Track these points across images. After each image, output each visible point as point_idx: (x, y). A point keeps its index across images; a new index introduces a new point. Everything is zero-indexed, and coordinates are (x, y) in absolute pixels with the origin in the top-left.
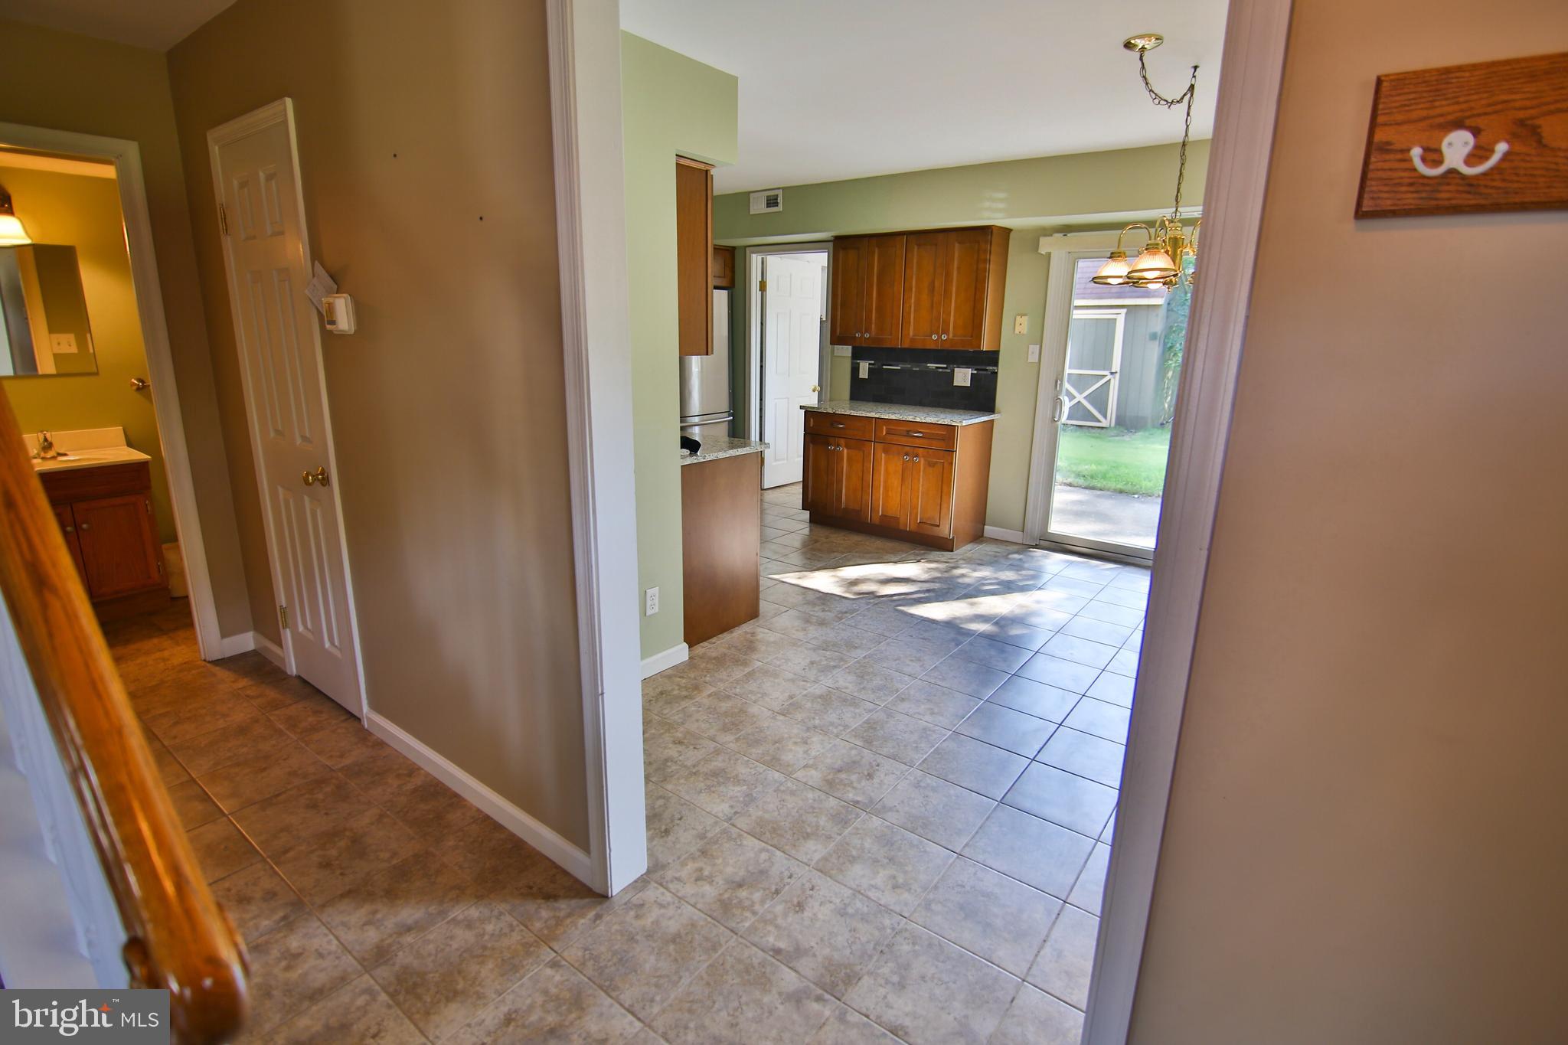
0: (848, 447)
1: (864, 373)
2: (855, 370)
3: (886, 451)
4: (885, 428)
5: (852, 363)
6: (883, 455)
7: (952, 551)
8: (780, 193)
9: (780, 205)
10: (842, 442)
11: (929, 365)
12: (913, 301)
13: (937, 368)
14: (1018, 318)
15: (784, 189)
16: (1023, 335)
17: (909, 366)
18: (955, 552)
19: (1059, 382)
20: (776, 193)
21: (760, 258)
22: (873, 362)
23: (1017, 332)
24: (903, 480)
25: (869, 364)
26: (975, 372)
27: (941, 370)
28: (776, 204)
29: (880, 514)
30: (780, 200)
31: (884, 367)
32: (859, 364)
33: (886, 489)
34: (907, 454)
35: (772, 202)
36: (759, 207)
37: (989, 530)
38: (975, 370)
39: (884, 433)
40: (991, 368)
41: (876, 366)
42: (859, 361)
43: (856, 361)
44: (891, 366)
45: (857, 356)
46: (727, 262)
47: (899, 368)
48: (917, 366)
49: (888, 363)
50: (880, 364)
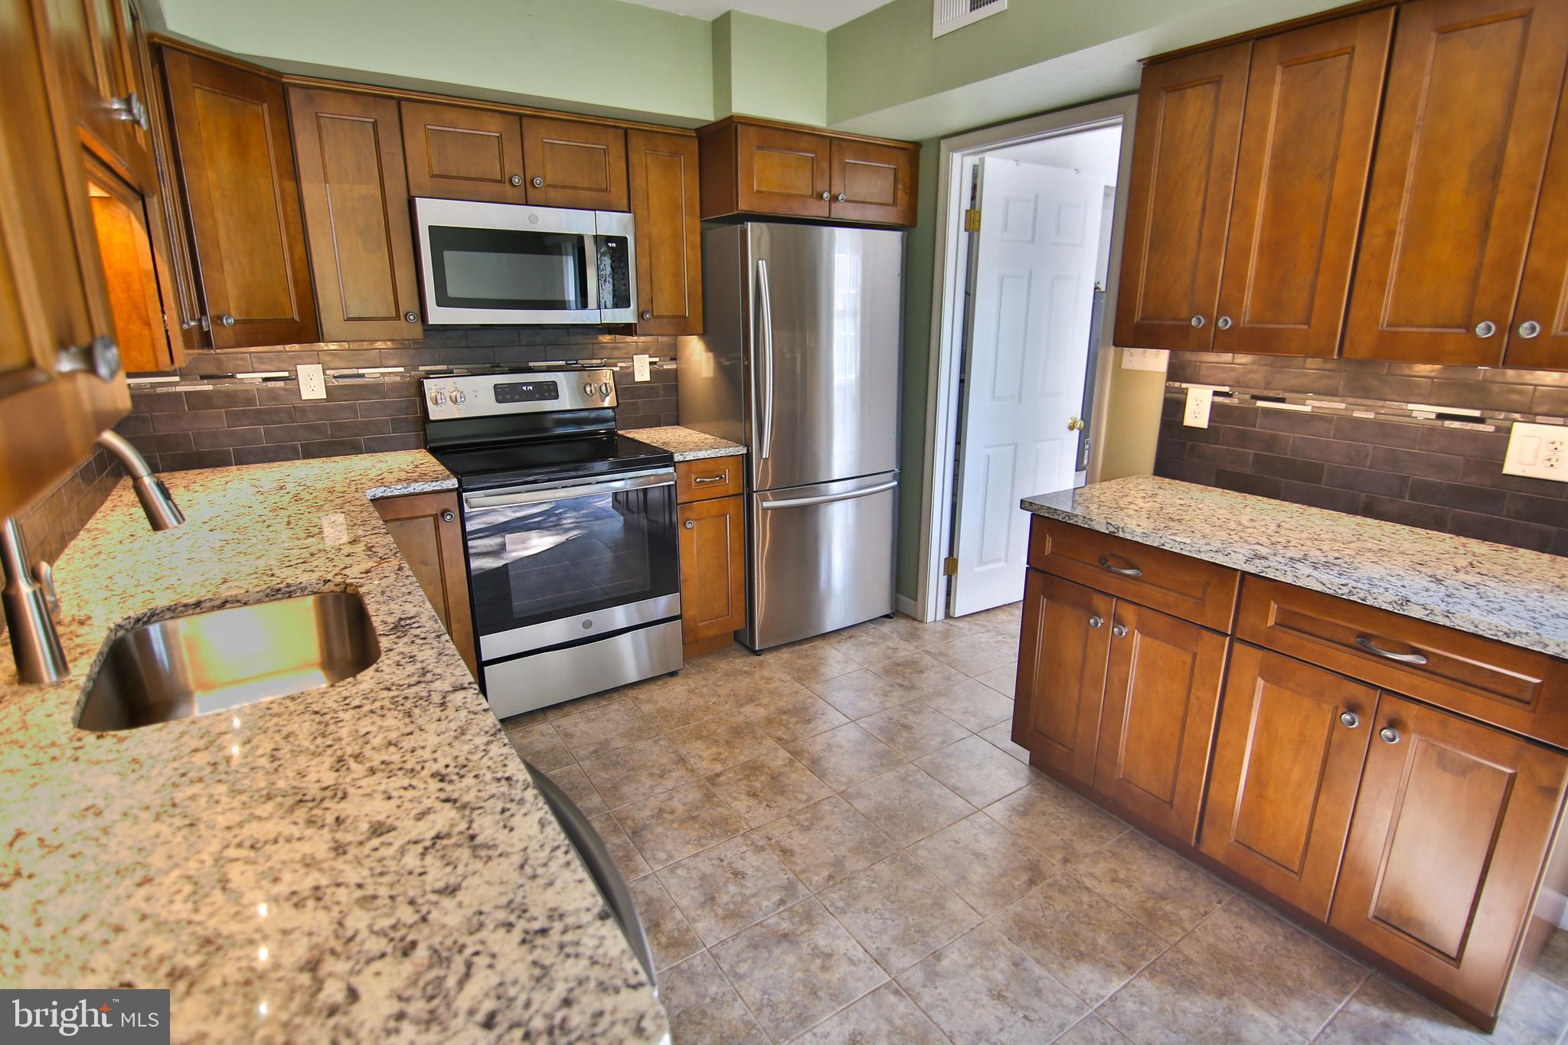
0: (1143, 628)
1: (1196, 417)
2: (1174, 407)
3: (1269, 675)
4: (1274, 606)
5: (1168, 389)
6: (1260, 682)
10: (1130, 614)
11: (1411, 406)
17: (1343, 406)
21: (969, 162)
22: (1222, 389)
25: (1216, 393)
27: (1454, 425)
31: (1260, 404)
32: (1185, 392)
33: (1260, 778)
34: (1353, 708)
39: (1271, 622)
41: (1234, 401)
42: (1184, 385)
43: (1177, 384)
44: (1282, 400)
45: (1176, 372)
46: (900, 175)
47: (1307, 409)
48: (1368, 409)
49: (1266, 393)
50: (1248, 397)
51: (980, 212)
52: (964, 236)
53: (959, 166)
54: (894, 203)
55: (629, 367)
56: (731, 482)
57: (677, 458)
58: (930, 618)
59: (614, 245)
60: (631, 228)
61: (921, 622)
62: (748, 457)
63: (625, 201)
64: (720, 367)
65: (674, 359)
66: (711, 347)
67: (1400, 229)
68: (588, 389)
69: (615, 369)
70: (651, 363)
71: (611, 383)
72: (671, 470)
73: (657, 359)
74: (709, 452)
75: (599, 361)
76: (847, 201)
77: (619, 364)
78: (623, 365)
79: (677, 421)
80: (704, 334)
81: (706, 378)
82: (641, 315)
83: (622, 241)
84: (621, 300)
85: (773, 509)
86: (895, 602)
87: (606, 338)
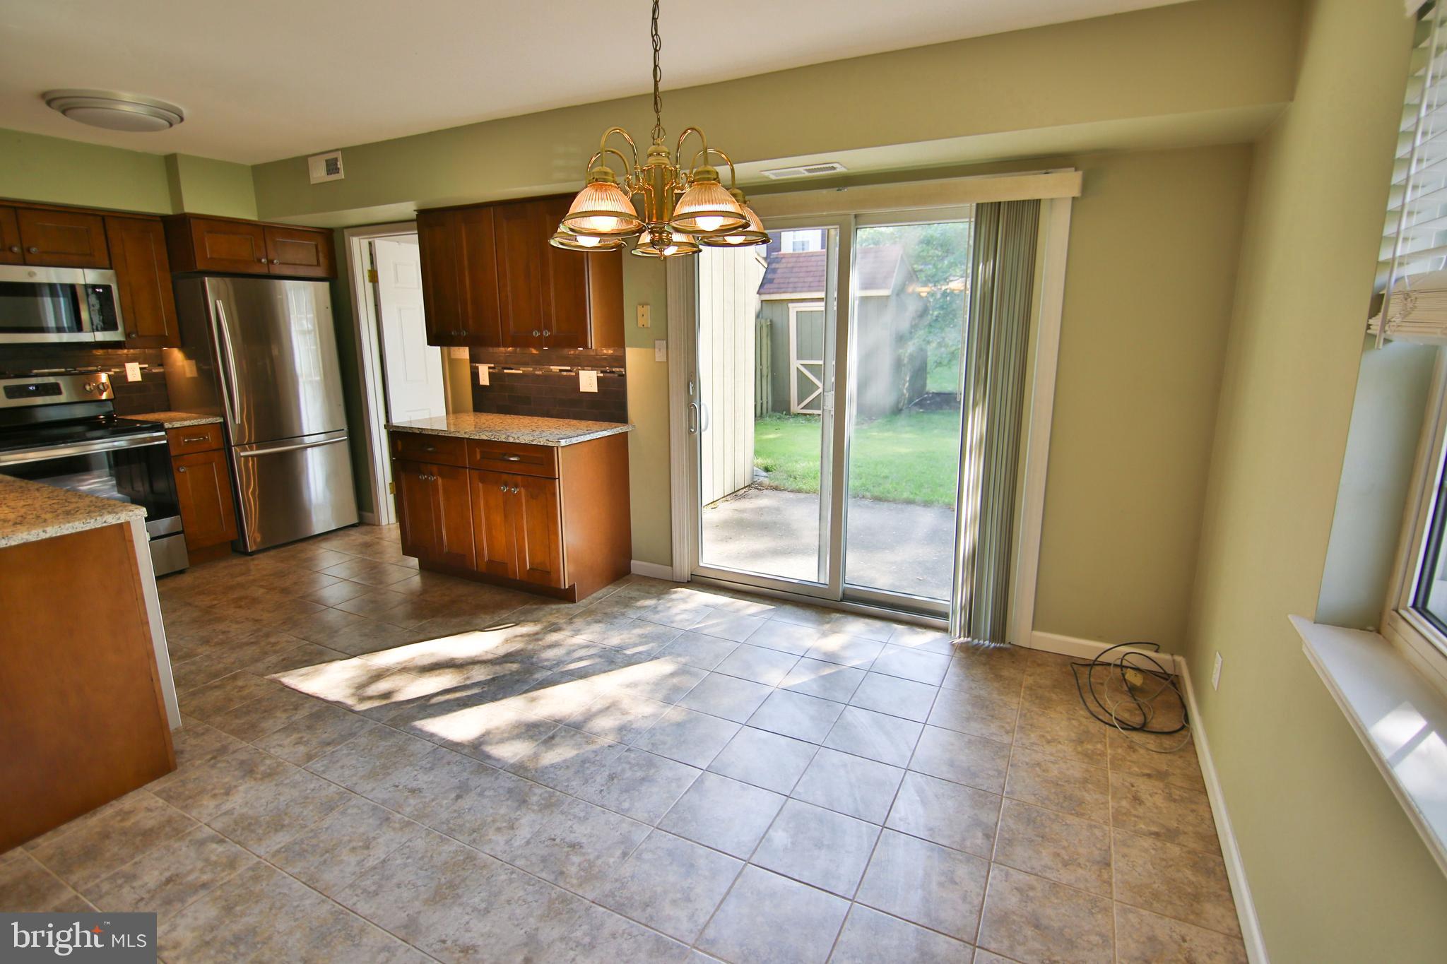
0: (441, 475)
1: (484, 380)
2: (475, 375)
3: (482, 480)
4: (478, 450)
5: (471, 368)
6: (481, 485)
7: (573, 601)
8: (339, 155)
9: (342, 171)
10: (435, 469)
11: (552, 367)
12: (509, 288)
13: (561, 370)
14: (640, 308)
15: (343, 150)
16: (647, 328)
17: (531, 369)
18: (578, 604)
19: (691, 386)
20: (335, 156)
21: (365, 243)
22: (492, 365)
23: (640, 325)
24: (506, 516)
25: (489, 368)
26: (602, 375)
27: (565, 373)
28: (337, 171)
29: (486, 559)
30: (340, 164)
31: (506, 371)
32: (477, 368)
33: (489, 529)
34: (505, 484)
35: (332, 167)
36: (319, 173)
37: (637, 565)
38: (602, 372)
39: (478, 457)
40: (618, 369)
41: (497, 371)
42: (477, 365)
43: (474, 364)
44: (512, 369)
45: (474, 359)
46: (320, 248)
47: (521, 372)
48: (540, 370)
49: (508, 366)
50: (500, 368)
51: (377, 272)
52: (369, 286)
53: (358, 247)
54: (318, 264)
55: (122, 372)
56: (212, 439)
57: (167, 425)
58: (384, 521)
59: (101, 290)
60: (114, 279)
61: (379, 525)
62: (225, 424)
63: (108, 262)
64: (199, 369)
65: (161, 365)
66: (189, 356)
67: (509, 294)
68: (88, 388)
69: (110, 373)
70: (141, 369)
71: (108, 383)
72: (163, 433)
73: (146, 366)
74: (192, 421)
75: (95, 368)
76: (280, 263)
77: (113, 370)
78: (117, 370)
79: (169, 408)
80: (182, 347)
81: (191, 378)
82: (127, 335)
83: (107, 288)
84: (109, 325)
85: (253, 456)
86: (360, 516)
87: (100, 352)
